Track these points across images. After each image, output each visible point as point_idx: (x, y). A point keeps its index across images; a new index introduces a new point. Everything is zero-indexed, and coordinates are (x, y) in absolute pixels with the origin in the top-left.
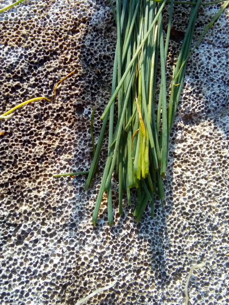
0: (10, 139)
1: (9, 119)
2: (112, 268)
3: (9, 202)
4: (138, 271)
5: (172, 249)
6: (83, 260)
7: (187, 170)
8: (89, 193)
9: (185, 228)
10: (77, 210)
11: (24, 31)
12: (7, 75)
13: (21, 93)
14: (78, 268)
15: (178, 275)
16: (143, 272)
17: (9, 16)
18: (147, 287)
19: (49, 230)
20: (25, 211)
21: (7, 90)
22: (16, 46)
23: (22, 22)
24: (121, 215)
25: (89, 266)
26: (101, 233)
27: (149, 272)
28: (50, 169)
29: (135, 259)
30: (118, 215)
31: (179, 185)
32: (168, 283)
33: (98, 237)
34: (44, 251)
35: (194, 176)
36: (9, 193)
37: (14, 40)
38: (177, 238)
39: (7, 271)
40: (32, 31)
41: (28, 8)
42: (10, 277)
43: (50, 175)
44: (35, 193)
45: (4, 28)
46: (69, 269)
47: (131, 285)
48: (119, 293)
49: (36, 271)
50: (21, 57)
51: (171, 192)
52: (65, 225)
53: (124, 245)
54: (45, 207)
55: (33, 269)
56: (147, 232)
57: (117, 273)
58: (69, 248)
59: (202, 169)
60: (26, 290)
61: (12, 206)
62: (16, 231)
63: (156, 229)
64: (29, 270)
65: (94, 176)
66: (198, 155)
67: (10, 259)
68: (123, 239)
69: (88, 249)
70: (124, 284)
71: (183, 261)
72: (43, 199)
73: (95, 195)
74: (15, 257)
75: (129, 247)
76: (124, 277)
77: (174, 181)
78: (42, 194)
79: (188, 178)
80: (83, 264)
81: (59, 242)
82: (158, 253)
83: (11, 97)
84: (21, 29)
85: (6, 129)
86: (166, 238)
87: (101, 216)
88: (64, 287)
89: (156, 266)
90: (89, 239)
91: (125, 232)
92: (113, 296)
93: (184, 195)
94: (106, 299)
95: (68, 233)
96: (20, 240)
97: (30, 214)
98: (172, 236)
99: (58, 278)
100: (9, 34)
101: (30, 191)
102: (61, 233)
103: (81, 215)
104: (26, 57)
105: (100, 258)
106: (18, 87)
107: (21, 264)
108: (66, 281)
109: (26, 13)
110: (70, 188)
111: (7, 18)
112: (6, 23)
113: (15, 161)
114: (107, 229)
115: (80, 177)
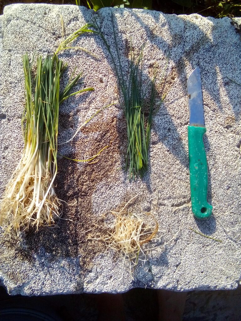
0: (101, 161)
1: (99, 155)
2: (136, 192)
3: (105, 179)
4: (144, 191)
5: (152, 184)
6: (128, 191)
7: (155, 160)
8: (126, 172)
9: (155, 177)
10: (124, 178)
11: (97, 126)
12: (95, 141)
13: (101, 146)
14: (127, 193)
15: (155, 190)
16: (145, 191)
17: (92, 121)
18: (147, 195)
19: (117, 185)
20: (110, 181)
21: (96, 146)
22: (96, 131)
23: (96, 123)
24: (137, 177)
25: (130, 192)
26: (132, 183)
27: (147, 191)
28: (114, 168)
29: (142, 188)
30: (136, 177)
31: (153, 165)
32: (152, 193)
33: (131, 184)
34: (117, 190)
35: (157, 162)
36: (105, 177)
37: (95, 130)
38: (153, 181)
39: (109, 197)
40: (100, 125)
41: (96, 117)
42: (110, 198)
43: (115, 170)
44: (111, 175)
45: (91, 126)
46: (125, 194)
47: (142, 195)
48: (139, 197)
49: (116, 196)
50: (98, 135)
51: (150, 168)
52: (122, 183)
53: (139, 185)
54: (115, 179)
55: (115, 195)
56: (145, 180)
57: (138, 193)
58: (124, 189)
59: (159, 159)
60: (115, 201)
61: (106, 180)
62: (109, 186)
63: (147, 179)
64: (114, 196)
65: (127, 167)
66: (158, 155)
67: (109, 194)
68: (138, 184)
69: (129, 188)
70: (140, 195)
71: (156, 186)
72: (114, 177)
73: (128, 173)
74: (110, 193)
75: (140, 185)
76: (140, 194)
77: (151, 164)
78: (113, 175)
79: (155, 163)
80: (128, 192)
81: (121, 187)
82: (148, 186)
83: (98, 148)
84: (96, 125)
85: (99, 159)
86: (150, 181)
87: (131, 178)
88: (124, 198)
89: (148, 189)
90: (129, 185)
91: (138, 182)
92: (138, 198)
93: (154, 168)
94: (136, 200)
95: (123, 185)
96: (110, 189)
97: (111, 181)
98: (152, 180)
99: (122, 196)
100: (93, 128)
101: (110, 175)
102: (121, 185)
103: (125, 179)
104: (100, 134)
105: (133, 190)
106: (99, 144)
107: (112, 194)
108: (125, 197)
109: (96, 119)
110: (121, 172)
111: (91, 123)
112: (91, 124)
113: (104, 167)
114: (133, 182)
115: (123, 168)
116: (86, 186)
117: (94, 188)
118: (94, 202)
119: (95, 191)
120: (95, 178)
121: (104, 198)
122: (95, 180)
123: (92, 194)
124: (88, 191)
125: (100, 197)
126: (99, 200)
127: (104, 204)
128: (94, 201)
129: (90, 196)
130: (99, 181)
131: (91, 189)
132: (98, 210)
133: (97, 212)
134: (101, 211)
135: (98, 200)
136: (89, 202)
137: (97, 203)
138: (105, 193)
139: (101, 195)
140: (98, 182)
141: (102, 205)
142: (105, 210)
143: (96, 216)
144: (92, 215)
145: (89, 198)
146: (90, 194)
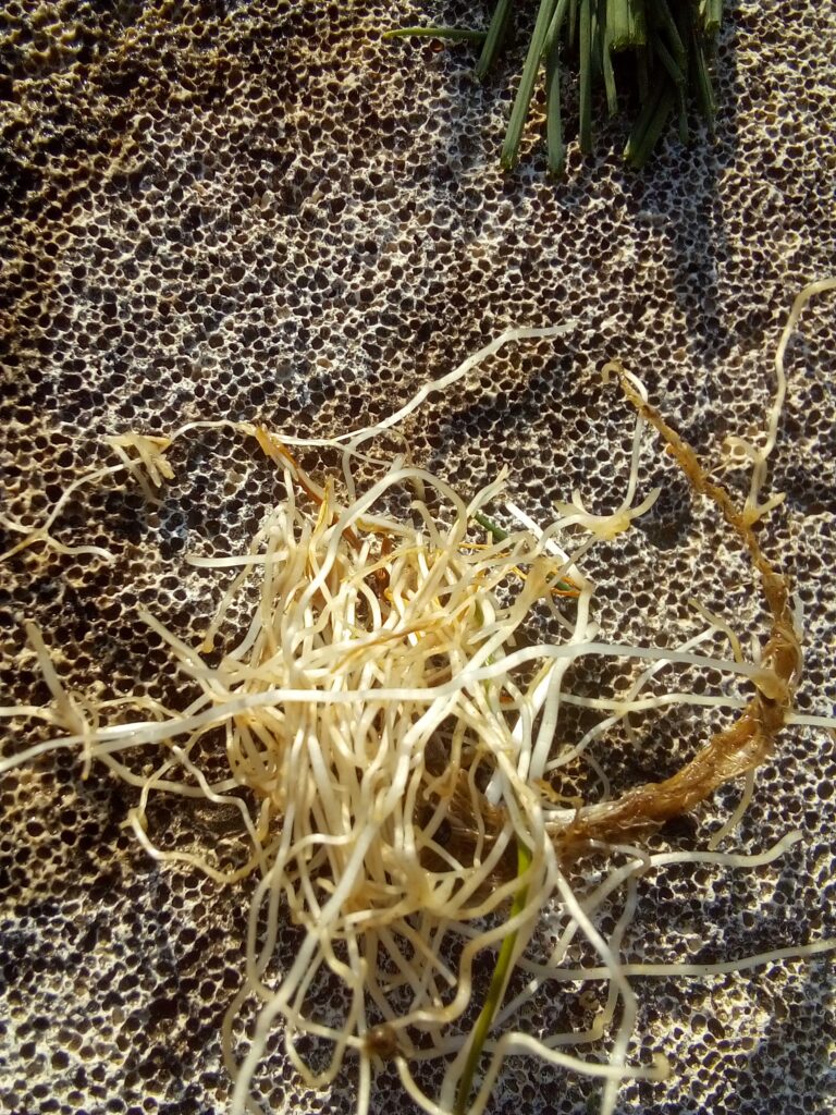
2: (560, 292)
3: (255, 93)
4: (638, 310)
5: (737, 258)
6: (475, 267)
7: (778, 58)
8: (489, 98)
9: (771, 210)
10: (456, 134)
14: (463, 287)
15: (752, 331)
16: (651, 312)
18: (664, 353)
19: (375, 178)
20: (304, 122)
24: (587, 157)
25: (492, 284)
26: (527, 202)
27: (668, 314)
28: (371, 17)
29: (628, 275)
30: (575, 159)
31: (755, 94)
32: (725, 353)
33: (520, 211)
34: (362, 232)
35: (796, 74)
36: (256, 68)
38: (749, 232)
39: (260, 272)
42: (268, 290)
43: (374, 35)
44: (327, 78)
46: (438, 287)
47: (617, 342)
48: (583, 360)
49: (339, 287)
51: (730, 112)
52: (422, 172)
53: (593, 238)
54: (359, 120)
55: (332, 277)
56: (663, 208)
57: (576, 310)
58: (434, 233)
59: (821, 58)
60: (314, 330)
61: (265, 105)
62: (278, 174)
63: (688, 204)
64: (321, 280)
65: (499, 52)
66: (808, 22)
67: (268, 243)
68: (592, 220)
69: (488, 243)
70: (597, 340)
71: (768, 293)
72: (354, 96)
73: (507, 103)
74: (280, 239)
75: (610, 245)
76: (597, 322)
77: (741, 79)
78: (351, 82)
79: (781, 77)
80: (476, 277)
81: (404, 216)
82: (693, 268)
86: (719, 229)
87: (526, 159)
88: (424, 332)
89: (690, 301)
90: (493, 215)
91: (596, 203)
92: (566, 364)
93: (770, 121)
94: (545, 373)
95: (431, 193)
96: (289, 203)
97: (316, 132)
98: (736, 227)
99: (407, 304)
101: (315, 70)
102: (411, 192)
103: (467, 146)
105: (526, 267)
107: (299, 259)
108: (428, 316)
110: (431, 75)
114: (544, 196)
115: (464, 49)
116: (34, 106)
117: (118, 148)
118: (77, 286)
119: (118, 180)
120: (152, 53)
121: (204, 274)
122: (145, 72)
123: (74, 197)
124: (41, 160)
125: (164, 248)
126: (144, 274)
127: (186, 328)
128: (79, 272)
129: (55, 214)
130: (184, 94)
131: (81, 143)
132: (106, 387)
133: (85, 399)
134: (138, 401)
135: (130, 269)
136: (28, 271)
137: (110, 311)
138: (222, 226)
139: (173, 235)
140: (176, 104)
141: (167, 340)
142: (184, 397)
143: (57, 439)
144: (24, 417)
145: (31, 238)
146: (52, 195)
